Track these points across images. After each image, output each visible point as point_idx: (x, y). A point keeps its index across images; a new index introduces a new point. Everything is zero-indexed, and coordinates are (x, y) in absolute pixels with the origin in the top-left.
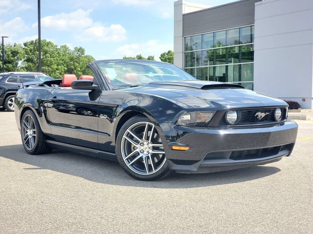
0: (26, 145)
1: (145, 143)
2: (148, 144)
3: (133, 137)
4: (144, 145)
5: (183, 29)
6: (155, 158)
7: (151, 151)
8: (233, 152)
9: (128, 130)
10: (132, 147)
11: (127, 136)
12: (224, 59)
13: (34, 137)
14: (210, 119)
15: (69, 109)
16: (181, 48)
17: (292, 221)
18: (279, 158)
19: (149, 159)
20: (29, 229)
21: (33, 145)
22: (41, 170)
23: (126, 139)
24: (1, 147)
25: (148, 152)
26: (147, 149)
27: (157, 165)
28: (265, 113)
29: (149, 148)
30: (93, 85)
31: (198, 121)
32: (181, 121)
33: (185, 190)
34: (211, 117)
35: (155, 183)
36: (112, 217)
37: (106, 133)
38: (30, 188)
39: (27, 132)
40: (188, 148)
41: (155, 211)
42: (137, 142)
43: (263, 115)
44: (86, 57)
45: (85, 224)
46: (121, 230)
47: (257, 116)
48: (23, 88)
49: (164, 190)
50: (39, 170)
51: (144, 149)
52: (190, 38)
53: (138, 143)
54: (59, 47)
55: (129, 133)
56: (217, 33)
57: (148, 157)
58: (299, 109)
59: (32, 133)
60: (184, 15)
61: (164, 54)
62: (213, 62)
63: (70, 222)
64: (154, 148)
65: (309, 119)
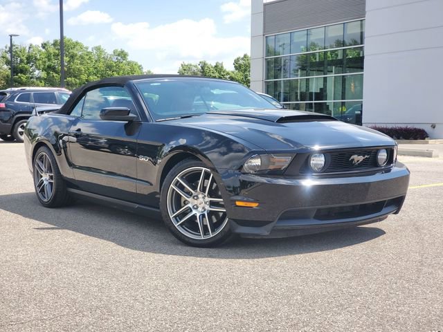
0: (40, 194)
1: (200, 196)
2: (204, 198)
3: (184, 187)
4: (198, 198)
5: (264, 24)
6: (213, 217)
7: (207, 207)
8: (319, 210)
9: (177, 177)
10: (182, 201)
11: (176, 185)
12: (322, 68)
13: (51, 183)
14: (287, 165)
15: (99, 145)
16: (261, 53)
17: (388, 307)
18: (383, 217)
19: (205, 217)
20: (39, 315)
21: (49, 194)
22: (60, 230)
23: (174, 190)
24: (2, 196)
25: (203, 208)
26: (203, 205)
27: (215, 226)
28: (364, 156)
29: (206, 203)
30: (131, 115)
31: (271, 167)
32: (248, 166)
33: (251, 261)
34: (289, 162)
35: (212, 251)
36: (149, 299)
37: (147, 182)
38: (43, 257)
39: (41, 177)
40: (257, 204)
41: (208, 291)
42: (189, 194)
43: (361, 158)
44: (129, 63)
45: (113, 308)
46: (159, 318)
47: (353, 160)
48: (36, 115)
49: (223, 261)
50: (57, 231)
51: (198, 205)
52: (274, 37)
53: (191, 196)
54: (90, 50)
55: (178, 181)
56: (313, 31)
57: (203, 216)
58: (426, 139)
59: (48, 178)
60: (265, 5)
61: (238, 59)
62: (305, 72)
63: (93, 305)
64: (212, 204)
65: (437, 156)
